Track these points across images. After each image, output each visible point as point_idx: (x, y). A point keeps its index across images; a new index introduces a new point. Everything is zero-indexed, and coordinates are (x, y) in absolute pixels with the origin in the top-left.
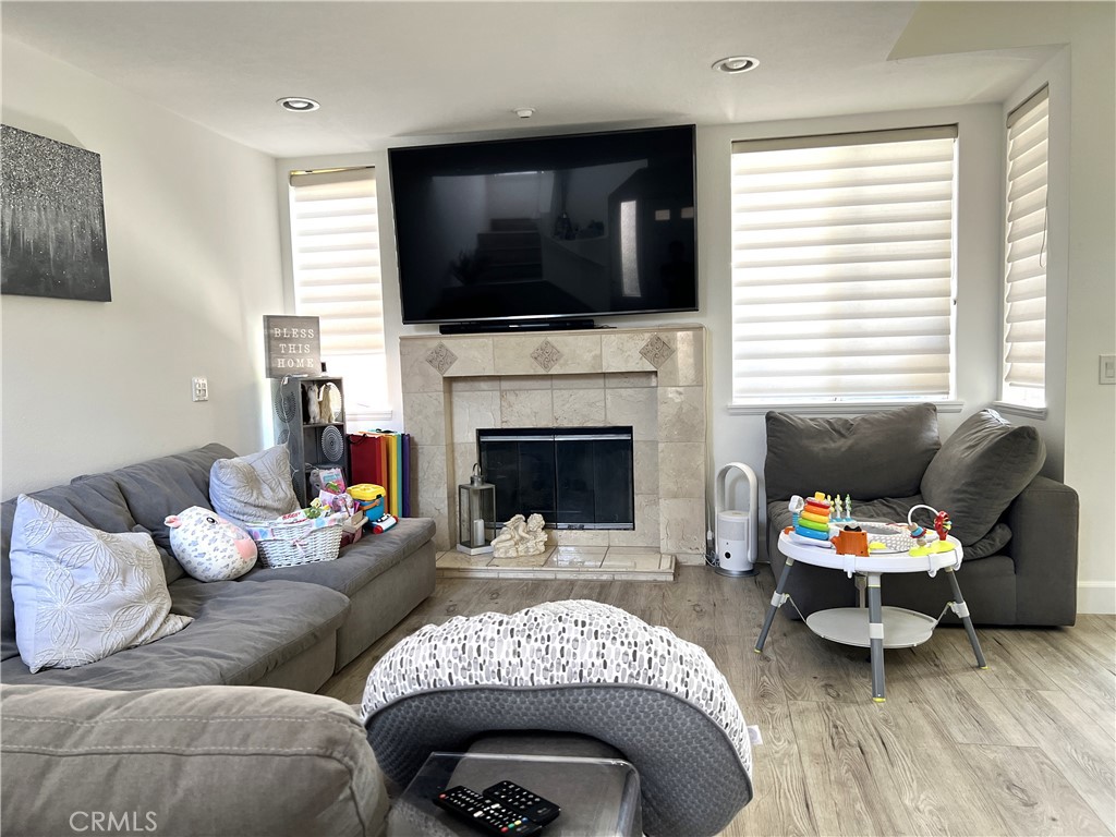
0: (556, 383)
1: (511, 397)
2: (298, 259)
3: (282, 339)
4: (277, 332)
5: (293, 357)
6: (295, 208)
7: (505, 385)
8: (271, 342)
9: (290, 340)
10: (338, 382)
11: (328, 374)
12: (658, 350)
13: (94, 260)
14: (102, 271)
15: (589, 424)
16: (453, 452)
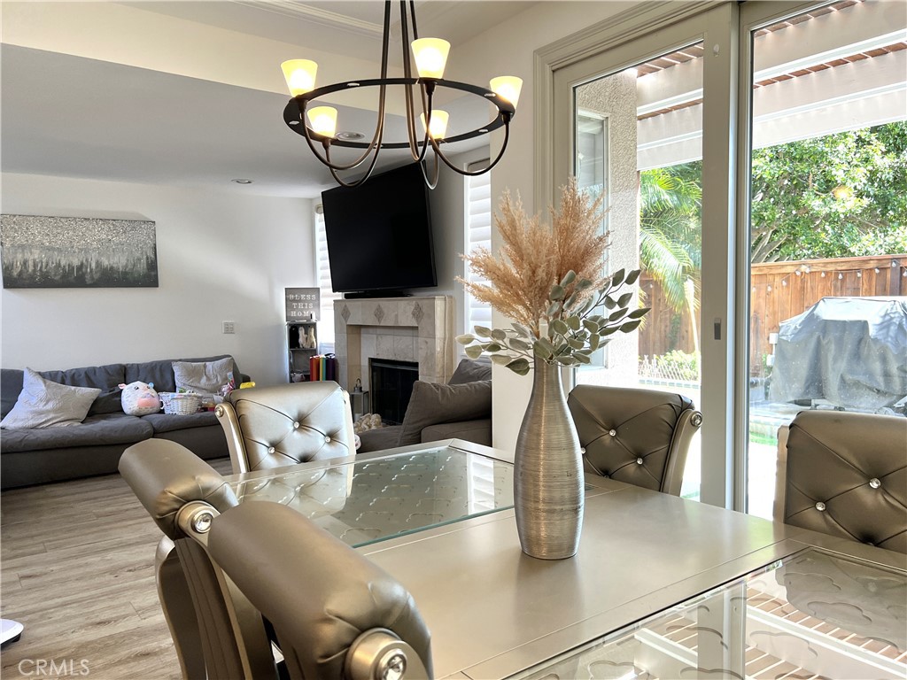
0: (396, 331)
1: (380, 338)
2: (319, 254)
3: (294, 300)
4: (291, 297)
5: (302, 310)
6: (318, 225)
7: (378, 331)
8: (289, 302)
9: (300, 301)
10: (314, 325)
11: (314, 320)
12: (418, 313)
13: (148, 269)
14: (153, 273)
15: (407, 360)
16: (360, 370)
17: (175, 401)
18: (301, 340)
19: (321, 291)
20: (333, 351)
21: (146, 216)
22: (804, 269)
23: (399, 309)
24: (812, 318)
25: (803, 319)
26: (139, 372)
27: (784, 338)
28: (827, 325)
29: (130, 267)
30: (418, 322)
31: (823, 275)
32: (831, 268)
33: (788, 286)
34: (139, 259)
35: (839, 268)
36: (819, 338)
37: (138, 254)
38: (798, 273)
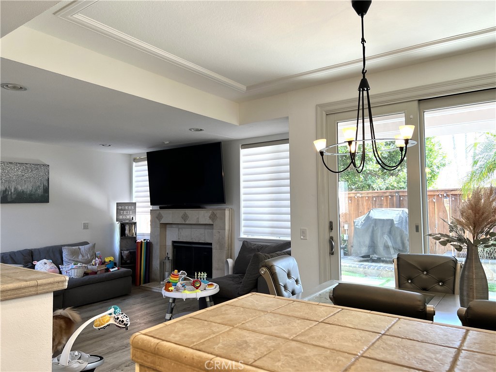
0: (193, 226)
1: (181, 230)
2: (134, 184)
3: (122, 210)
4: (120, 208)
5: (126, 215)
6: (134, 169)
7: (180, 226)
8: (118, 211)
9: (125, 210)
10: (135, 223)
11: (134, 221)
12: (213, 217)
13: (44, 192)
14: (46, 195)
15: (200, 241)
16: (166, 248)
17: (73, 270)
18: (127, 232)
19: (137, 205)
20: (148, 238)
21: (45, 162)
22: (358, 195)
23: (201, 215)
24: (368, 218)
25: (364, 218)
26: (40, 253)
27: (357, 227)
28: (376, 221)
29: (34, 190)
30: (213, 221)
31: (367, 198)
32: (370, 195)
33: (351, 203)
34: (39, 187)
35: (374, 195)
36: (373, 227)
37: (38, 184)
38: (356, 197)
